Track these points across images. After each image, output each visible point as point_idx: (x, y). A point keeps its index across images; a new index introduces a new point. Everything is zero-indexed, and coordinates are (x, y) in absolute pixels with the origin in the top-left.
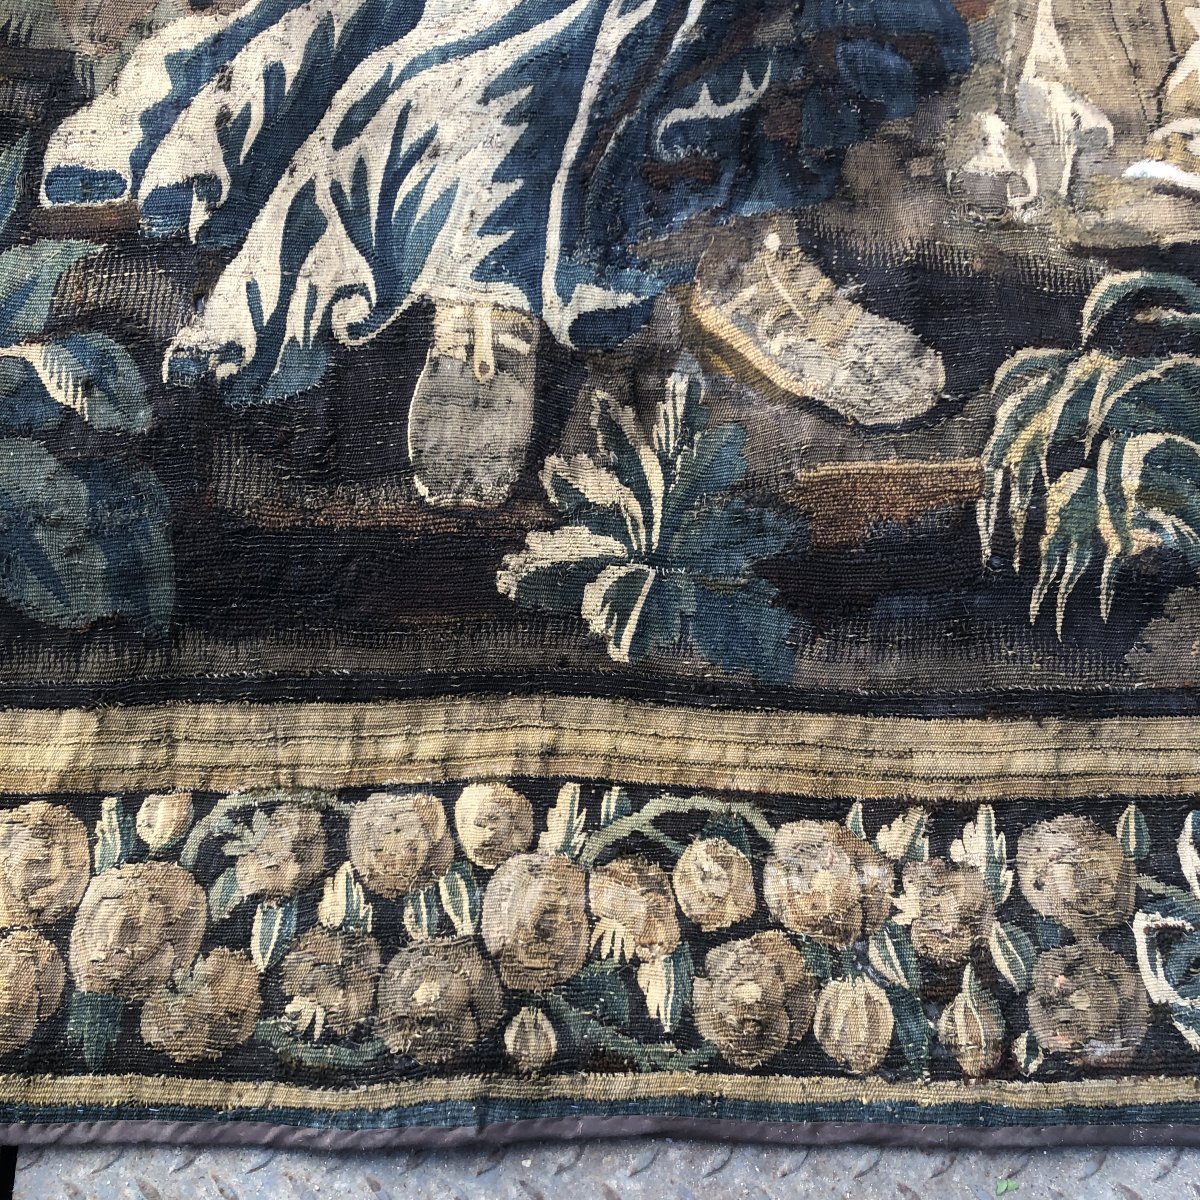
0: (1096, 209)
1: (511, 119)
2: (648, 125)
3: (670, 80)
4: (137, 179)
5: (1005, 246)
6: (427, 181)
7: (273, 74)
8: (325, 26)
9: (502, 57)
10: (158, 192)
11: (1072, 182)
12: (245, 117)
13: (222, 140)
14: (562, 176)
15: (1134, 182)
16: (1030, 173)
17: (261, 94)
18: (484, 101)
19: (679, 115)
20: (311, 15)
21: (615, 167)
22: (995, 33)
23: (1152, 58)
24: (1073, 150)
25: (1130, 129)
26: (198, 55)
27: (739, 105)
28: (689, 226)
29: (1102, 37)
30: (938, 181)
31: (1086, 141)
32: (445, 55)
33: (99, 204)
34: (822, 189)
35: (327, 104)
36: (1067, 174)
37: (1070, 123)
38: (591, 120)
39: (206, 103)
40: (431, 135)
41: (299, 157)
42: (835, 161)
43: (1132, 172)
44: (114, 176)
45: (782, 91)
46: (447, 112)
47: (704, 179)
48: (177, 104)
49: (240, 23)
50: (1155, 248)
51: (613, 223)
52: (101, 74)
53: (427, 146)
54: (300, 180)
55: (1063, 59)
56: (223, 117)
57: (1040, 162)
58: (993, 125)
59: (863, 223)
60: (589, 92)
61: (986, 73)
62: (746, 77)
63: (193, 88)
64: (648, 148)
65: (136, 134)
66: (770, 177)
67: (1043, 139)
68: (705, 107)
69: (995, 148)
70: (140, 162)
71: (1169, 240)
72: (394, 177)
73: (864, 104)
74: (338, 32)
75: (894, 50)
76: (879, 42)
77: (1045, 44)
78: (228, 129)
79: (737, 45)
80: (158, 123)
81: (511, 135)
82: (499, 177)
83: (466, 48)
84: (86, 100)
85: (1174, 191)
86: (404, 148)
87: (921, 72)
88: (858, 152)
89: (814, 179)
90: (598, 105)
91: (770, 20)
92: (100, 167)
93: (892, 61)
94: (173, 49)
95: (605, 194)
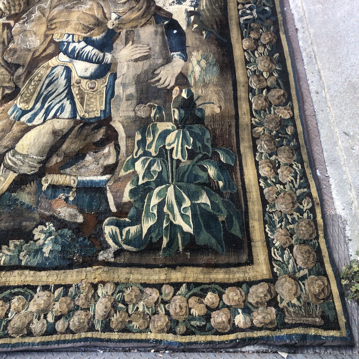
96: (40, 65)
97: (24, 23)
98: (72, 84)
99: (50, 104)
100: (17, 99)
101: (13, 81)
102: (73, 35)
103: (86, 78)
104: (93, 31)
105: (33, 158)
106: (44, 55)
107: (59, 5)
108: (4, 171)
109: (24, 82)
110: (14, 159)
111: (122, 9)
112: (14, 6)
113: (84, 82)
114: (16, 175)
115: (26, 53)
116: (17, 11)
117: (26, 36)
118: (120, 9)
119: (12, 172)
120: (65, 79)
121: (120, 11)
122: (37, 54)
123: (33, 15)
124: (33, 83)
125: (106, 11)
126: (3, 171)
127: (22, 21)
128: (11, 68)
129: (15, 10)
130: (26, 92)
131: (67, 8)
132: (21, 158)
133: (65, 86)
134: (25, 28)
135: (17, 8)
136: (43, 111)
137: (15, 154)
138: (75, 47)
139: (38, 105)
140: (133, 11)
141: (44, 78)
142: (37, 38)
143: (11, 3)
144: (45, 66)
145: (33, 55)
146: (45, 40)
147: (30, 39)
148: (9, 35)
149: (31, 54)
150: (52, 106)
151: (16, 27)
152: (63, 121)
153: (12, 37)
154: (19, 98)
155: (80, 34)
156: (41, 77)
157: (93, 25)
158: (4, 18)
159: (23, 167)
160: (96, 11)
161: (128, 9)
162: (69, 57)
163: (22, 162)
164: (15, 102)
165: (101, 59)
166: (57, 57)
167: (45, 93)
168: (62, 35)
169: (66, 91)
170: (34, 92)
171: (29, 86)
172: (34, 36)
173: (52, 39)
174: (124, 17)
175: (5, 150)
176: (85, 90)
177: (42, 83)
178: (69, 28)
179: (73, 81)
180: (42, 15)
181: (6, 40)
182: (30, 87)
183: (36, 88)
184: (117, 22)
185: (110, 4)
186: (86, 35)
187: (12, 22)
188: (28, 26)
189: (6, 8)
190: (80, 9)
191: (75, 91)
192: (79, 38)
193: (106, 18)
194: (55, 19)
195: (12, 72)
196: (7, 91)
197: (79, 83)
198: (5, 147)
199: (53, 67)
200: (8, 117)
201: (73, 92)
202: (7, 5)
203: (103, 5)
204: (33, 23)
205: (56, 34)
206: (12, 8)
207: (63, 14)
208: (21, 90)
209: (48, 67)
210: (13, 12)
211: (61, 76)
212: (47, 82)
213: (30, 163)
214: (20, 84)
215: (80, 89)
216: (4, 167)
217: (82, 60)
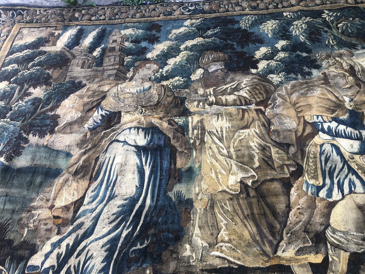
0: (205, 261)
1: (106, 251)
2: (129, 250)
3: (133, 242)
4: (42, 267)
5: (189, 270)
6: (90, 263)
7: (68, 245)
8: (78, 236)
9: (105, 240)
10: (45, 269)
11: (201, 256)
12: (62, 254)
13: (57, 258)
14: (113, 261)
15: (213, 256)
16: (194, 255)
17: (65, 249)
18: (102, 248)
19: (134, 248)
20: (76, 234)
21: (122, 259)
22: (188, 229)
23: (215, 232)
24: (201, 251)
25: (212, 246)
26: (56, 243)
27: (144, 246)
28: (134, 270)
29: (207, 229)
30: (177, 259)
31: (204, 248)
32: (96, 240)
33: (35, 272)
34: (157, 261)
35: (76, 250)
36: (200, 255)
37: (201, 245)
38: (119, 250)
39: (56, 252)
40: (92, 255)
41: (69, 261)
42: (160, 256)
43: (212, 254)
44: (38, 266)
45: (152, 242)
46: (95, 250)
47: (137, 260)
48: (51, 252)
49: (64, 236)
50: (216, 269)
51: (121, 270)
52: (40, 247)
53: (91, 257)
54: (69, 265)
55: (200, 233)
56: (58, 254)
57: (196, 253)
58: (188, 246)
59: (164, 267)
60: (119, 245)
61: (187, 237)
62: (146, 240)
63: (54, 249)
64: (128, 255)
65: (43, 258)
66: (148, 259)
67: (196, 248)
68: (139, 247)
69: (188, 251)
70: (43, 263)
71: (219, 267)
72: (85, 263)
73: (166, 244)
74: (79, 237)
75: (171, 234)
76: (169, 232)
77: (197, 231)
78: (59, 256)
79: (145, 234)
80: (47, 256)
81: (105, 254)
82: (102, 262)
83: (100, 238)
84: (36, 253)
85: (219, 257)
86: (87, 258)
87: (176, 237)
88: (164, 253)
89: (156, 259)
90: (120, 247)
91: (151, 230)
92: (36, 265)
93: (171, 236)
94: (52, 242)
95: (120, 264)
96: (307, 143)
97: (273, 108)
98: (347, 160)
99: (338, 179)
100: (304, 176)
101: (291, 158)
102: (321, 116)
103: (356, 154)
104: (337, 113)
105: (353, 234)
106: (305, 134)
107: (294, 92)
108: (333, 250)
109: (303, 159)
110: (335, 236)
111: (350, 93)
112: (256, 94)
113: (357, 157)
114: (348, 254)
115: (289, 133)
116: (262, 99)
117: (281, 119)
118: (348, 93)
119: (342, 251)
120: (338, 155)
121: (350, 95)
122: (299, 134)
123: (277, 101)
124: (311, 160)
125: (337, 95)
126: (331, 250)
127: (270, 107)
128: (283, 147)
129: (259, 98)
130: (309, 169)
131: (302, 94)
132: (342, 235)
133: (342, 162)
134: (275, 112)
135: (259, 96)
136: (336, 186)
137: (334, 231)
138: (329, 126)
139: (328, 181)
140: (361, 94)
141: (318, 155)
142: (292, 120)
143: (252, 93)
144: (313, 144)
145: (296, 135)
146: (299, 122)
147: (285, 121)
148: (266, 118)
149: (294, 134)
150: (341, 181)
151: (268, 111)
152: (360, 195)
153: (269, 120)
154: (306, 175)
155: (327, 115)
156: (315, 154)
157: (333, 107)
158: (254, 105)
159: (350, 245)
160: (329, 95)
161: (355, 92)
162: (330, 135)
163: (345, 239)
164: (304, 178)
165: (359, 136)
166: (318, 135)
167: (327, 169)
168: (312, 117)
169: (346, 167)
170: (316, 168)
171: (309, 163)
172: (288, 118)
173: (305, 121)
174: (356, 99)
175: (323, 227)
176: (363, 165)
177: (318, 160)
178: (314, 110)
179: (347, 158)
180: (284, 101)
181: (266, 123)
182: (311, 164)
183: (316, 164)
184: (352, 104)
185: (337, 89)
186: (332, 116)
187: (262, 108)
188: (278, 110)
189: (250, 96)
190: (314, 94)
191: (353, 165)
192: (328, 119)
193: (341, 101)
194: (297, 103)
195: (286, 150)
196: (292, 169)
197: (353, 158)
198: (321, 225)
199: (320, 145)
200: (306, 194)
201: (353, 167)
202: (250, 94)
203: (331, 90)
204: (281, 108)
205: (306, 116)
206: (256, 97)
207: (301, 99)
208: (304, 167)
209: (316, 145)
210: (258, 100)
211: (333, 152)
212: (323, 159)
213: (354, 240)
214: (300, 161)
215: (357, 165)
216: (331, 245)
217: (343, 137)
